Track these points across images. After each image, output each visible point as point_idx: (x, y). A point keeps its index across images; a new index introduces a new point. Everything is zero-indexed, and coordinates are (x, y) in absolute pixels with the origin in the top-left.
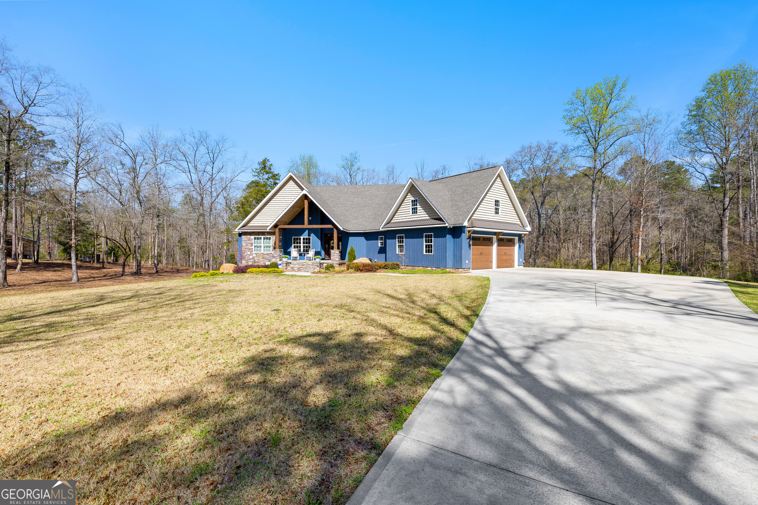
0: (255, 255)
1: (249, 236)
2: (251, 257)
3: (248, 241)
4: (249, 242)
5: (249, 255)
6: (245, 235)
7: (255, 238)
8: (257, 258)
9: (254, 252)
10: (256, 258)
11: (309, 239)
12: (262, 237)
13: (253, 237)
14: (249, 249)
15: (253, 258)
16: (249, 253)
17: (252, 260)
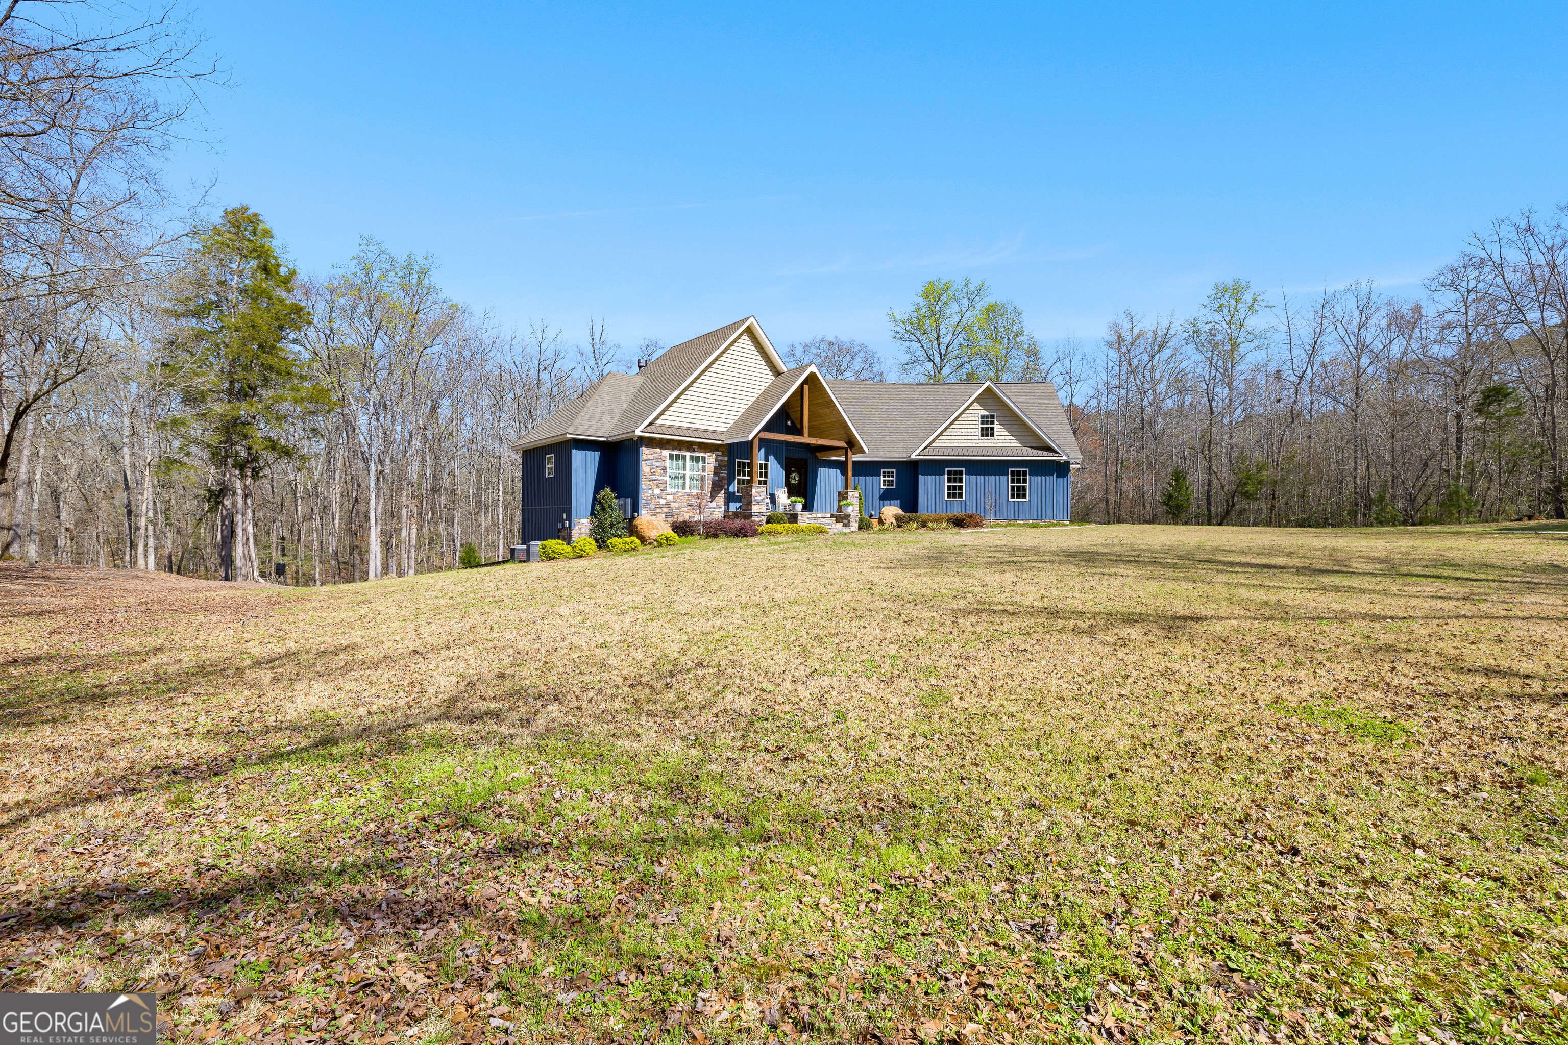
0: (670, 498)
1: (658, 450)
2: (663, 502)
3: (655, 463)
4: (658, 464)
5: (659, 497)
6: (648, 446)
7: (671, 457)
8: (677, 505)
9: (669, 491)
10: (673, 505)
11: (766, 465)
12: (688, 454)
13: (666, 453)
14: (659, 482)
15: (668, 505)
16: (657, 491)
17: (666, 510)
